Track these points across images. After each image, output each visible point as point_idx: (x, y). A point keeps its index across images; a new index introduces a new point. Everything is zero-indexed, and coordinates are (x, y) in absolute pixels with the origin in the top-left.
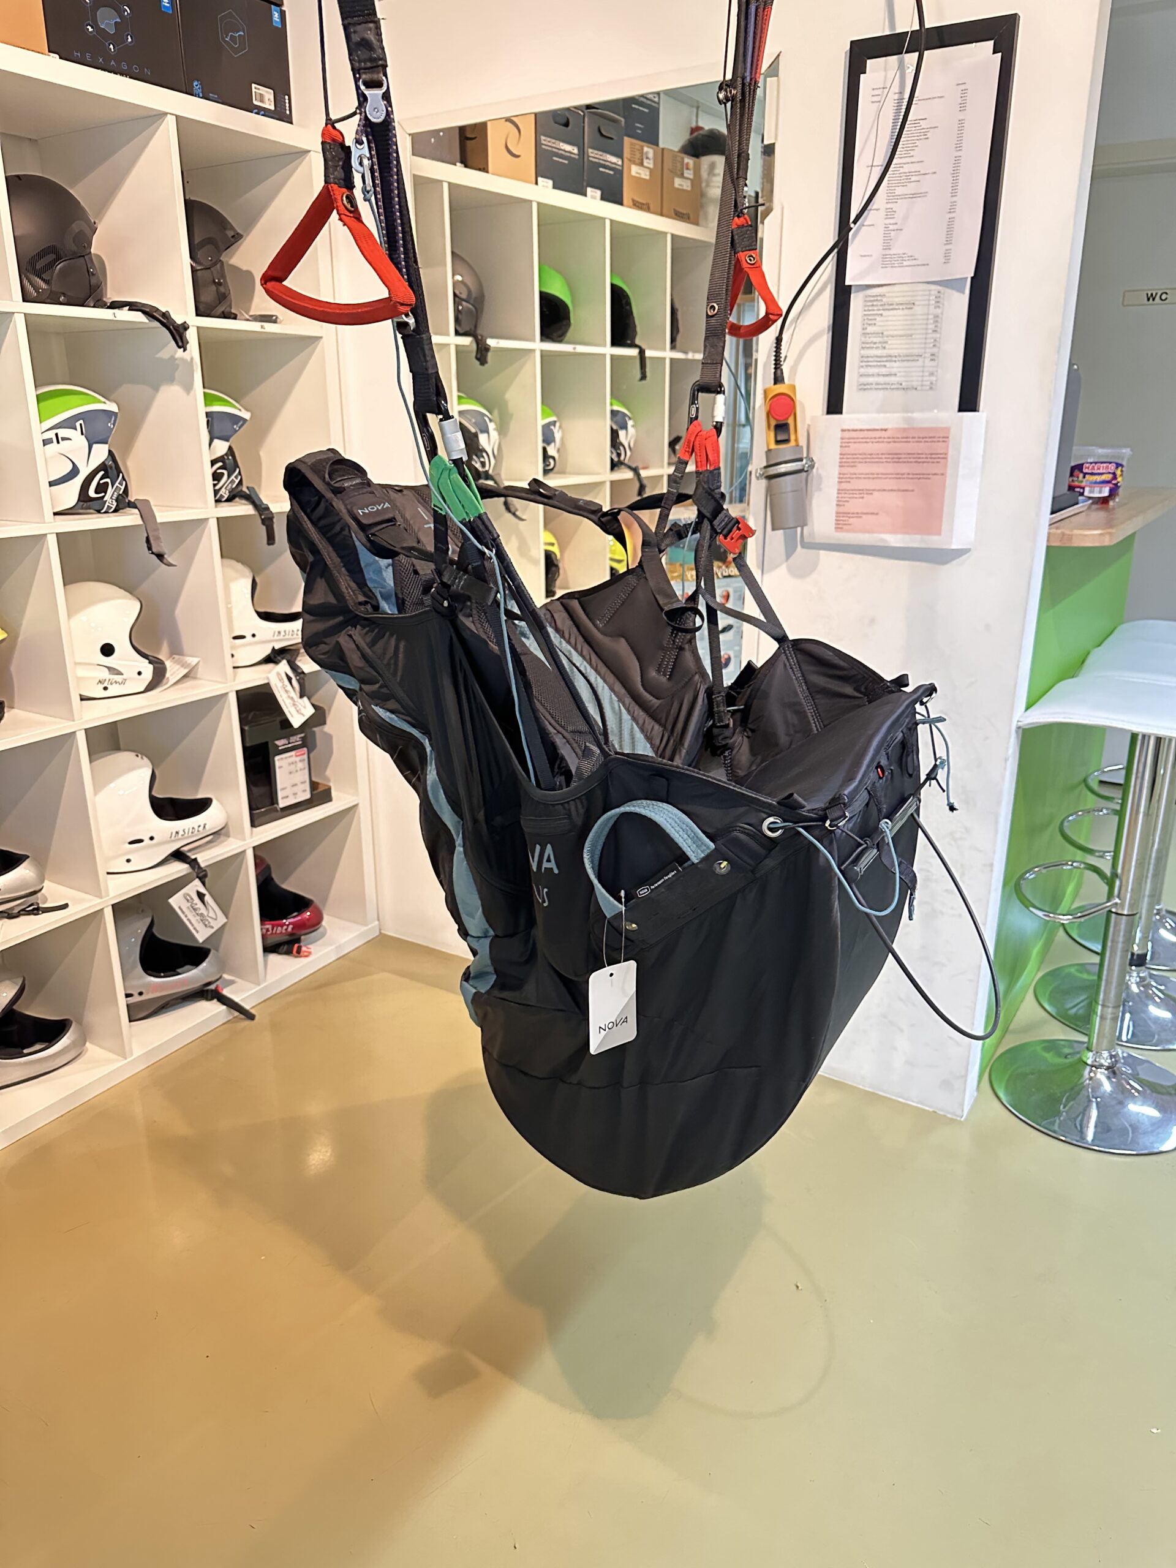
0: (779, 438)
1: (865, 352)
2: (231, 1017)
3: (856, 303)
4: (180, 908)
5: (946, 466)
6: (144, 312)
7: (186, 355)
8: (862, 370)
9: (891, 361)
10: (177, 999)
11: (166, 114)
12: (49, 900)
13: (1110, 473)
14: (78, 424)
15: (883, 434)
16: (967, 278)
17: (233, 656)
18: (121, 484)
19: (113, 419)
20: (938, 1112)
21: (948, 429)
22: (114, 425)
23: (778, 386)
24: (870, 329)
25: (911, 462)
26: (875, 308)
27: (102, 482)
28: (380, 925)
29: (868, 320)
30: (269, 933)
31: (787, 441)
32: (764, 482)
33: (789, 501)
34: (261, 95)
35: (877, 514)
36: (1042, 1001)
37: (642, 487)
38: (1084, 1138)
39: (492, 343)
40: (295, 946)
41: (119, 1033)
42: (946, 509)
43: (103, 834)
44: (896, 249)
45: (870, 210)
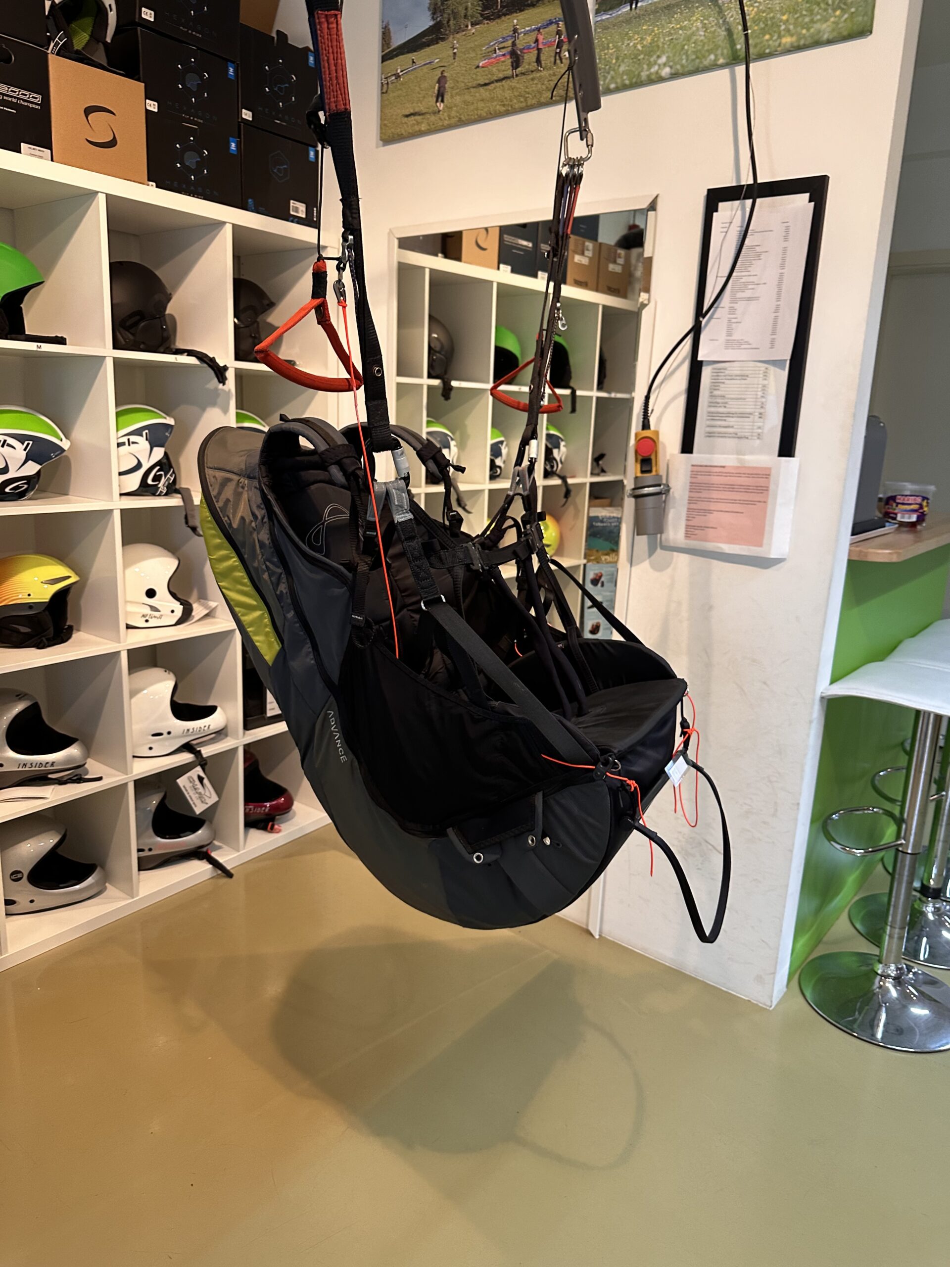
0: (644, 469)
1: (711, 409)
2: (216, 874)
3: (706, 374)
4: (184, 787)
5: (768, 494)
6: (198, 358)
7: (225, 388)
8: (708, 422)
9: (729, 417)
10: (177, 857)
11: (226, 223)
12: (90, 773)
13: (917, 504)
14: (144, 433)
15: (723, 470)
16: (786, 360)
18: (171, 475)
19: (170, 430)
20: (752, 1001)
21: (770, 469)
22: (170, 433)
23: (645, 431)
24: (716, 393)
25: (742, 492)
26: (720, 378)
27: (158, 474)
29: (715, 386)
30: (251, 812)
31: (650, 471)
32: (633, 500)
33: (650, 514)
34: (296, 207)
35: (716, 528)
36: (854, 921)
37: (568, 492)
38: (873, 1035)
39: (454, 384)
40: (270, 824)
41: (130, 879)
42: (767, 528)
43: (134, 727)
44: (736, 336)
45: (717, 308)
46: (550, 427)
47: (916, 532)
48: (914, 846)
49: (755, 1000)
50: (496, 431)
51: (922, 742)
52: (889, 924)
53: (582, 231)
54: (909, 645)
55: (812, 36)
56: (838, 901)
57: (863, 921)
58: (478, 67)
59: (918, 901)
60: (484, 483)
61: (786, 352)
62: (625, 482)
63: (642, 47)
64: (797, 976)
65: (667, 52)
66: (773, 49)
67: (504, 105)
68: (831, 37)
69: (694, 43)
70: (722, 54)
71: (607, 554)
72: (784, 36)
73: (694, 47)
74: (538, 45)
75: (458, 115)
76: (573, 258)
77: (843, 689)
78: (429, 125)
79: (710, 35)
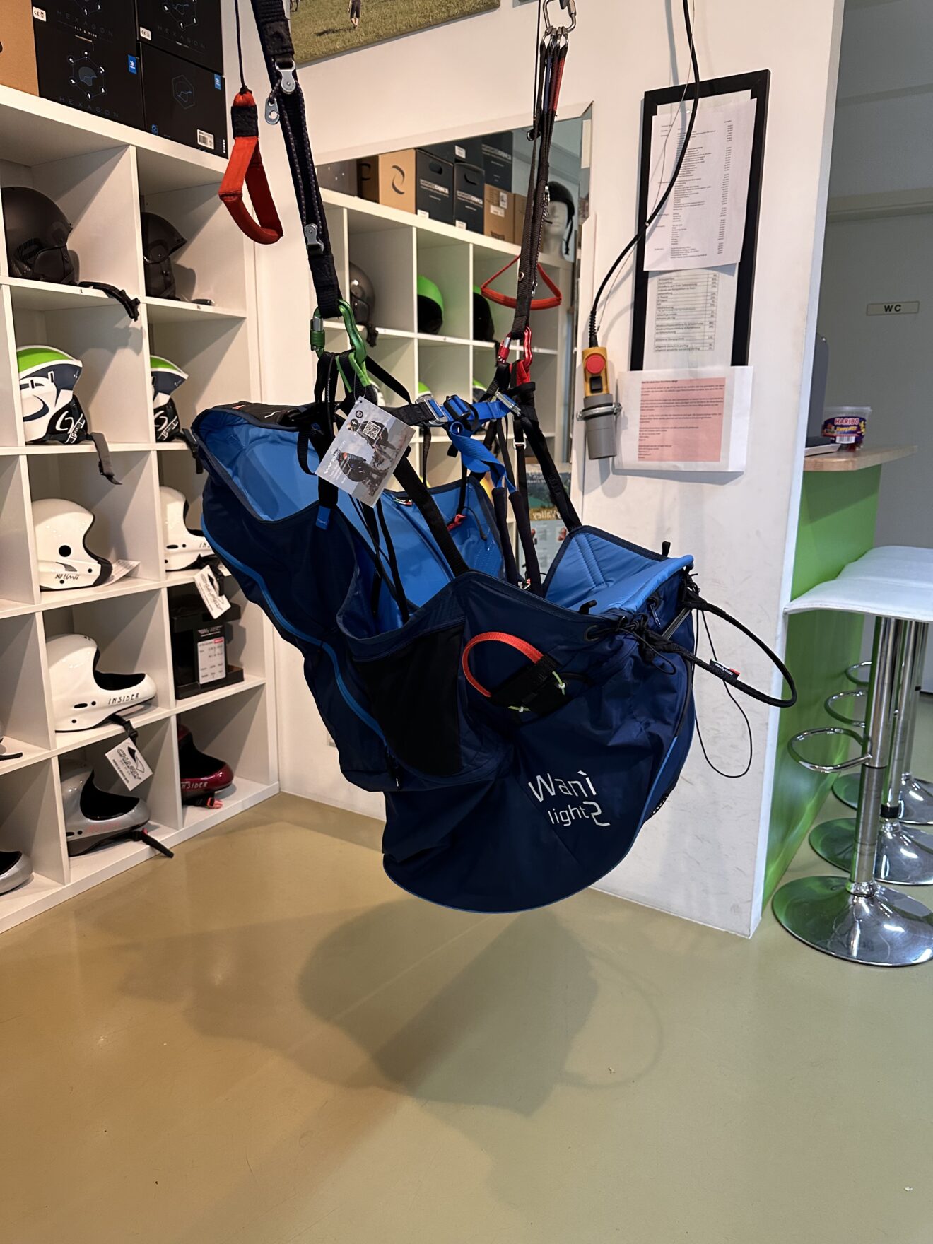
0: (594, 388)
1: (659, 322)
2: (154, 855)
3: (652, 285)
4: (114, 761)
5: (723, 406)
6: (105, 291)
7: (137, 325)
8: (658, 336)
9: (679, 328)
10: (109, 838)
11: (128, 145)
12: (8, 750)
13: (855, 425)
14: (49, 374)
15: (674, 384)
16: (735, 264)
17: (166, 561)
18: (82, 420)
19: (78, 372)
20: (730, 932)
21: (724, 379)
22: (78, 376)
23: (592, 349)
24: (663, 304)
25: (696, 406)
26: (667, 289)
27: (67, 419)
28: (280, 784)
29: (661, 297)
30: (188, 788)
31: (600, 390)
32: (583, 422)
33: (602, 436)
34: (204, 137)
35: (670, 446)
36: (816, 849)
38: (850, 954)
39: (380, 331)
40: (210, 799)
41: (61, 866)
42: (723, 441)
43: (54, 699)
44: (682, 243)
45: (660, 215)
47: (855, 453)
48: (881, 760)
49: (732, 931)
50: (422, 385)
51: (884, 653)
52: (859, 841)
53: (496, 180)
56: (799, 830)
57: (823, 846)
61: (734, 257)
64: (769, 905)
67: (424, 17)
71: (539, 511)
75: (375, 30)
77: (807, 603)
78: (344, 44)
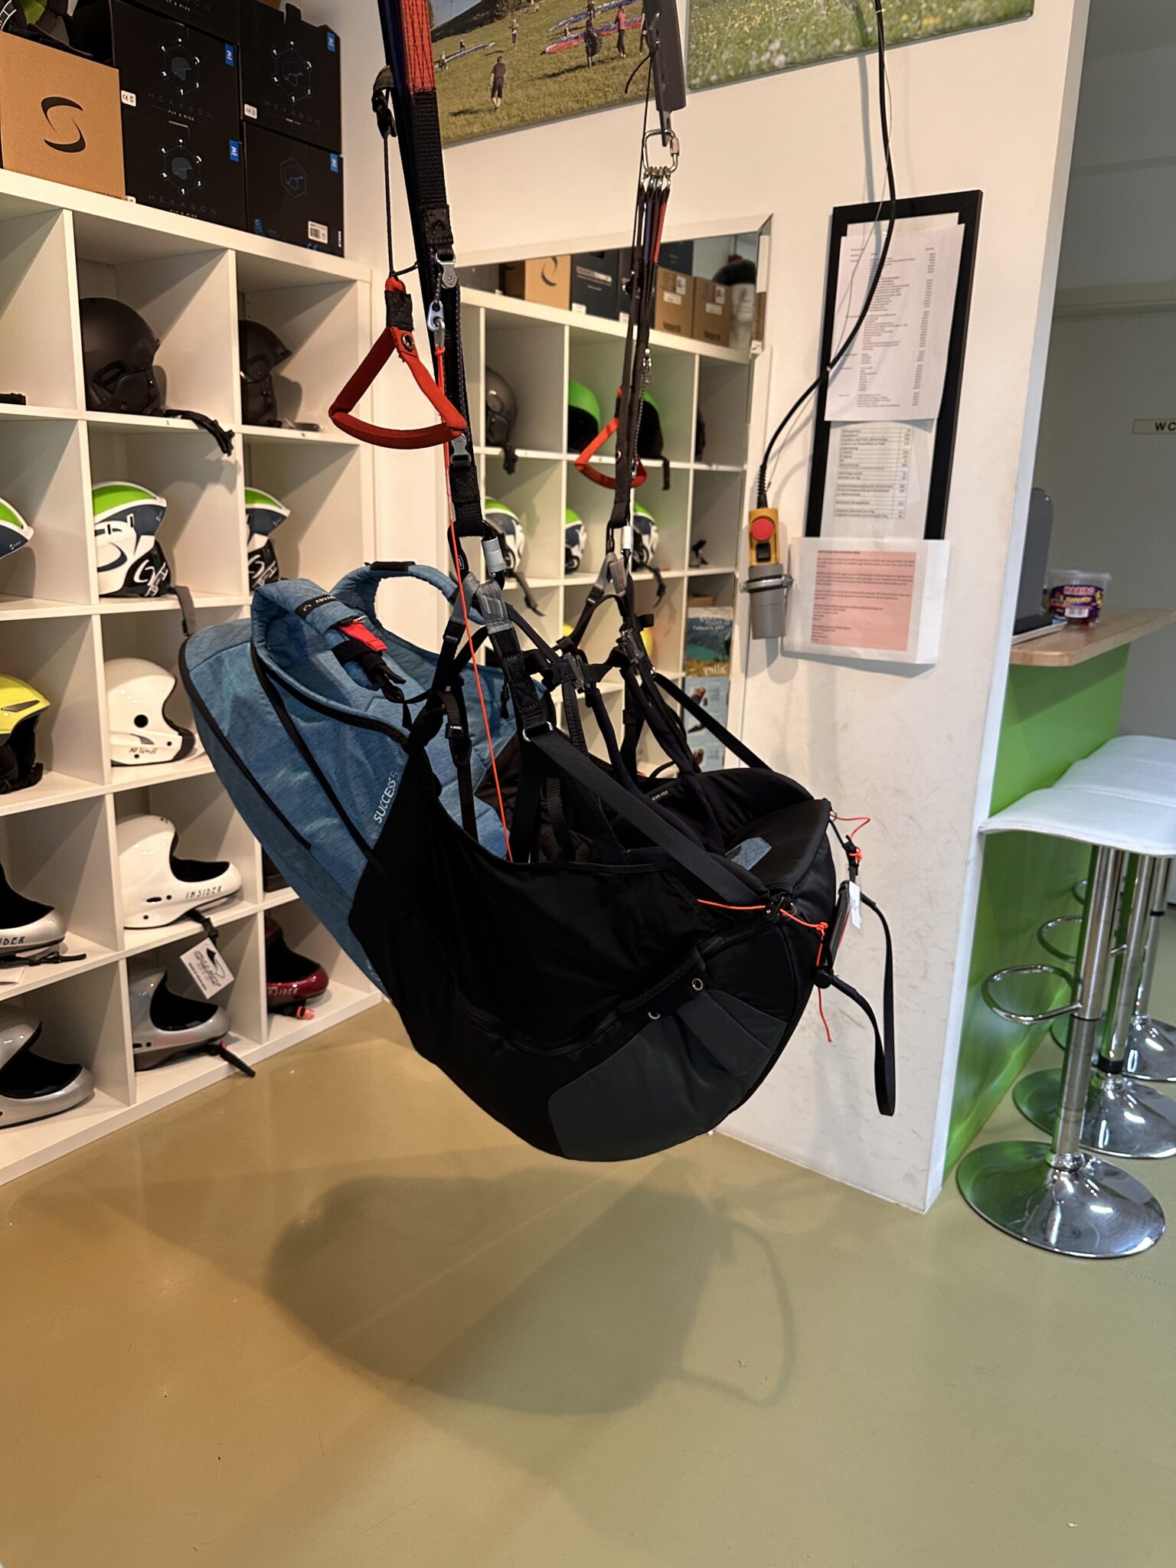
0: (761, 556)
1: (841, 482)
2: (232, 1073)
3: (835, 437)
4: (190, 964)
5: (912, 586)
6: (196, 422)
7: (231, 459)
8: (839, 498)
9: (864, 491)
10: (182, 1052)
11: (227, 249)
12: (69, 950)
13: (1089, 596)
14: (128, 518)
15: (855, 556)
16: (933, 420)
18: (164, 571)
19: (161, 513)
20: (901, 1205)
21: (914, 555)
22: (162, 518)
23: (760, 510)
24: (847, 461)
25: (880, 583)
26: (852, 442)
27: (147, 569)
29: (846, 452)
30: (275, 994)
31: (768, 559)
32: (747, 595)
33: (768, 612)
34: (316, 230)
35: (849, 629)
36: (1020, 1106)
37: (662, 588)
38: (1046, 1240)
39: (519, 453)
40: (300, 1008)
41: (124, 1082)
42: (911, 627)
43: (124, 892)
44: (872, 390)
45: (847, 355)
46: (638, 508)
47: (1087, 630)
48: (1093, 1011)
49: (904, 1204)
50: (571, 513)
51: (1100, 885)
52: (1064, 1105)
53: (673, 262)
54: (1080, 767)
55: (960, 17)
56: (999, 1082)
57: (1031, 1103)
58: (544, 52)
59: (1095, 1078)
60: (559, 578)
61: (932, 410)
62: (737, 575)
63: (750, 29)
64: (953, 1173)
65: (782, 36)
66: (912, 33)
67: (578, 102)
68: (983, 19)
69: (815, 24)
70: (850, 39)
71: (711, 665)
72: (925, 16)
73: (815, 30)
74: (619, 25)
75: (520, 113)
76: (663, 296)
77: (1006, 822)
78: (484, 127)
79: (835, 15)
